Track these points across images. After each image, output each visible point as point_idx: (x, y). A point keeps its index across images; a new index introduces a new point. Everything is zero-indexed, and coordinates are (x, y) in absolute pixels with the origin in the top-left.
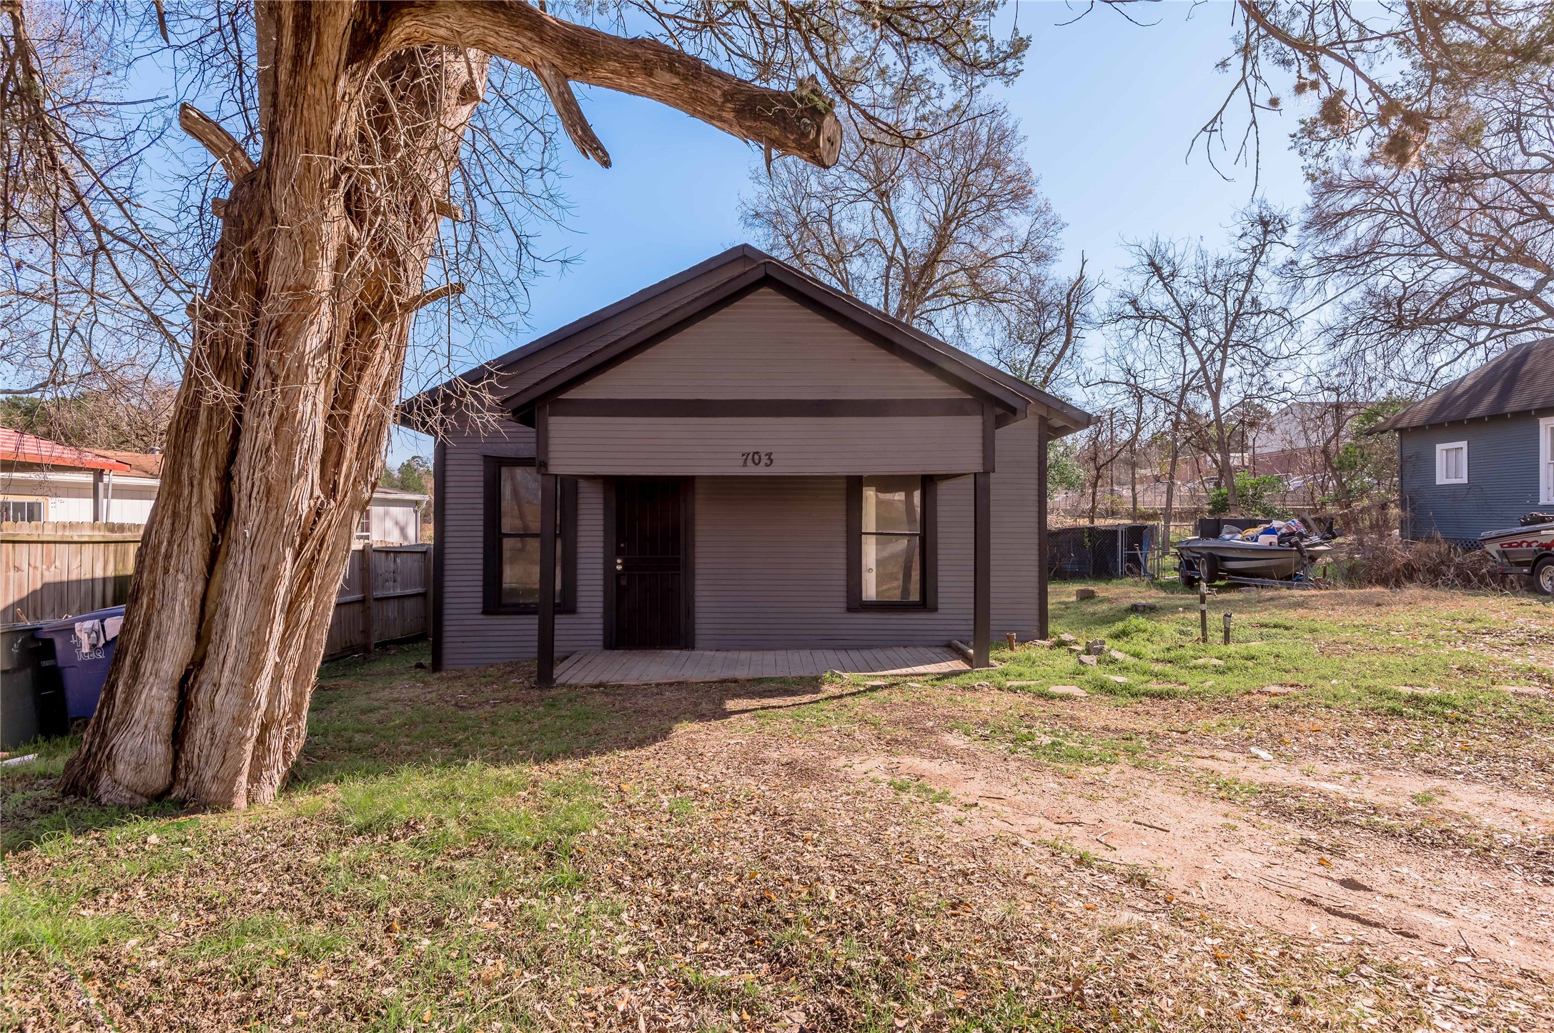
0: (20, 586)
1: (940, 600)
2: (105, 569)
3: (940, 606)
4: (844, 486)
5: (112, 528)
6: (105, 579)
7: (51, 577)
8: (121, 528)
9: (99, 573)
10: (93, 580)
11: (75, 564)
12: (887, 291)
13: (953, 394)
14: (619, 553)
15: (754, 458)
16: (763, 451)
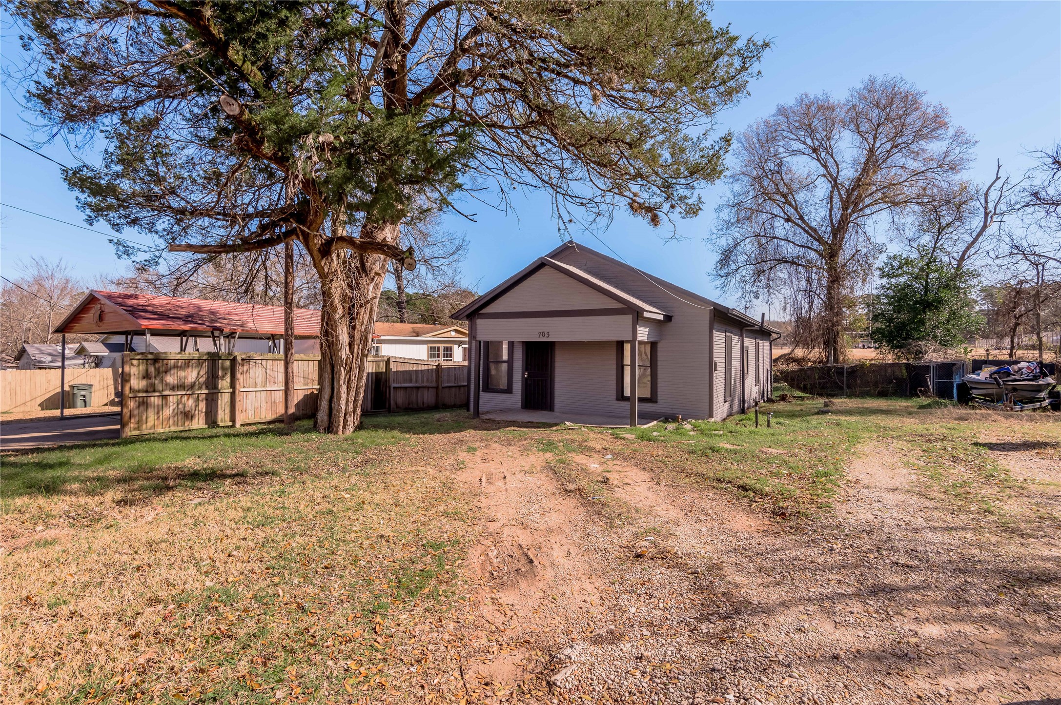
1: (657, 398)
3: (658, 401)
4: (616, 344)
9: (370, 371)
12: (831, 207)
13: (620, 306)
14: (526, 370)
15: (543, 334)
16: (546, 331)
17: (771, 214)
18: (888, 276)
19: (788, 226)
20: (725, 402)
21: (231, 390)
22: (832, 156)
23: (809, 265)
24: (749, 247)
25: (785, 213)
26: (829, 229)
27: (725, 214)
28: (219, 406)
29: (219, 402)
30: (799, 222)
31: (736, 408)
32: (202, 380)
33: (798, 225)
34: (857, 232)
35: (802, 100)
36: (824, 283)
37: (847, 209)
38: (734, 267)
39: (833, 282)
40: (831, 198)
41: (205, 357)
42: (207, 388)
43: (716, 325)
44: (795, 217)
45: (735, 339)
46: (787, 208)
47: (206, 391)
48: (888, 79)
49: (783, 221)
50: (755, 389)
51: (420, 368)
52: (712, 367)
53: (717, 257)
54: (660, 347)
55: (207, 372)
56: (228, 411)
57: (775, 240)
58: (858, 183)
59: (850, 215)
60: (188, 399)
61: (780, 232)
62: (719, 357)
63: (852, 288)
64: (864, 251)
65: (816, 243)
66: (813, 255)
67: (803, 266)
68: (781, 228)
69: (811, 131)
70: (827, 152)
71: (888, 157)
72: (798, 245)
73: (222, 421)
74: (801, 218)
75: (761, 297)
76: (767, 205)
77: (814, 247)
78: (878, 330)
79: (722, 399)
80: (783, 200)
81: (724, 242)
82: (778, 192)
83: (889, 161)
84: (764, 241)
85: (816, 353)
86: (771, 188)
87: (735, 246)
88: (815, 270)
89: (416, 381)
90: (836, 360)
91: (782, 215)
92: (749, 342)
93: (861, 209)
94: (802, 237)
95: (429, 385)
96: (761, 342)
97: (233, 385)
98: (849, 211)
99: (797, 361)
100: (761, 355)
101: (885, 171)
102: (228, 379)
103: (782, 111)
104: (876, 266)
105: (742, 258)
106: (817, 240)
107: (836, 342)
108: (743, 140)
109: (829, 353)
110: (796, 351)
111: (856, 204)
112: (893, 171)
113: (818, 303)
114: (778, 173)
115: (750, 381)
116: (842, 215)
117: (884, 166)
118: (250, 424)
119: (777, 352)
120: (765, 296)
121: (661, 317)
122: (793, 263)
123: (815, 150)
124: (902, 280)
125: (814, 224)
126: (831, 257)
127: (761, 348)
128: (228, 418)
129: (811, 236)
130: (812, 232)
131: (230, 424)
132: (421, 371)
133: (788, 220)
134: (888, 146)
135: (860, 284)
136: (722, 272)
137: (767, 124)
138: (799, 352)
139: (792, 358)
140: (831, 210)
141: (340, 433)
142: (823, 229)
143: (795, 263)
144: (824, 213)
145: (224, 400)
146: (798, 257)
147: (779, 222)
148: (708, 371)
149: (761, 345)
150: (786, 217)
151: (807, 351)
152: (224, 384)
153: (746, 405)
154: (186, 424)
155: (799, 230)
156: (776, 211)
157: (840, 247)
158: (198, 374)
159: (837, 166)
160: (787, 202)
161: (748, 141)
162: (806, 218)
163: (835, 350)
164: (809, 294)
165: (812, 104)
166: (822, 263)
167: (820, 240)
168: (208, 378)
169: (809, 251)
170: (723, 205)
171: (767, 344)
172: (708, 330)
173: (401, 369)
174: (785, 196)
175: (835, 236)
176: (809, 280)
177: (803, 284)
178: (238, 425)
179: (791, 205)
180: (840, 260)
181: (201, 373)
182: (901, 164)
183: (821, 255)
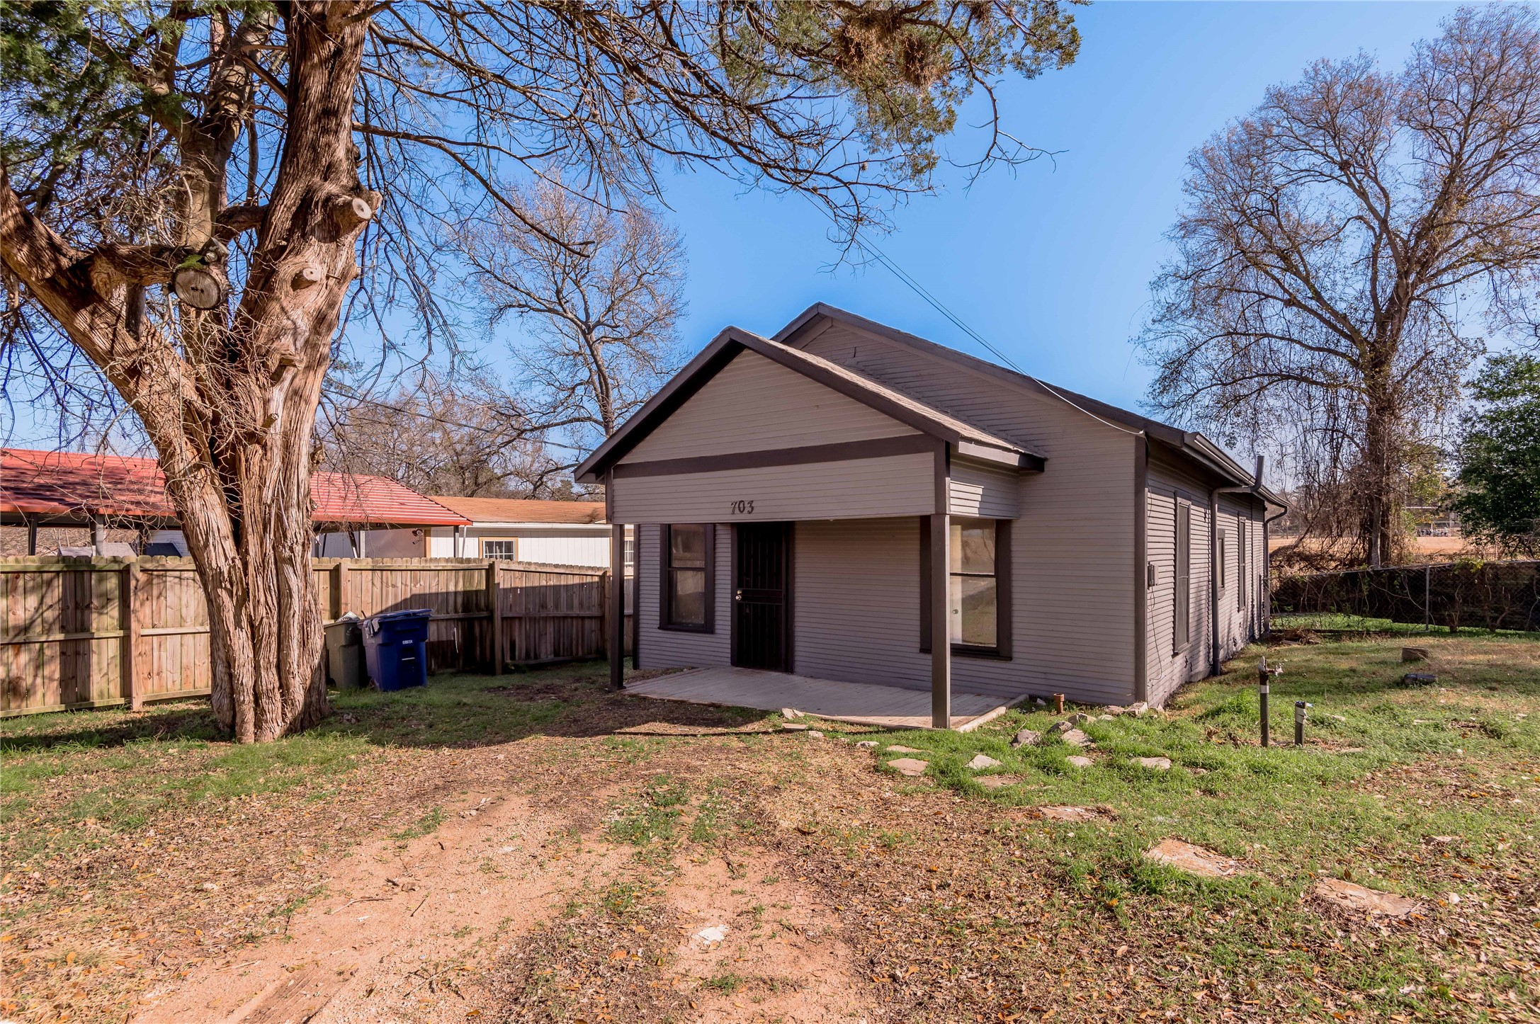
0: (396, 596)
1: (1015, 649)
2: (456, 585)
3: (1015, 655)
4: (918, 525)
5: (461, 561)
6: (456, 593)
7: (416, 591)
8: (468, 560)
9: (452, 588)
10: (447, 593)
11: (434, 583)
12: (1375, 273)
13: (904, 431)
14: (740, 585)
15: (740, 506)
16: (747, 499)
17: (1259, 293)
18: (1492, 396)
19: (1290, 313)
20: (1175, 655)
21: (121, 633)
22: (1375, 180)
23: (1332, 384)
24: (1215, 355)
25: (1286, 291)
26: (1369, 316)
27: (1169, 293)
28: (94, 667)
29: (94, 658)
30: (1313, 304)
31: (1202, 666)
32: (50, 615)
33: (1311, 311)
34: (1426, 318)
35: (1316, 72)
36: (1362, 413)
37: (1407, 274)
38: (1187, 389)
39: (1381, 410)
40: (1375, 256)
41: (55, 568)
42: (63, 629)
43: (1151, 478)
44: (1304, 294)
45: (1198, 515)
46: (1289, 279)
47: (61, 637)
48: (1498, 11)
49: (1280, 305)
50: (1238, 618)
51: (563, 581)
52: (1142, 576)
53: (1155, 373)
54: (1018, 534)
55: (63, 599)
56: (115, 674)
57: (1266, 340)
58: (1427, 227)
59: (1414, 286)
60: (17, 654)
61: (1276, 326)
62: (1159, 552)
63: (1416, 424)
64: (1440, 352)
65: (1343, 342)
66: (1338, 365)
67: (1322, 384)
68: (1276, 317)
69: (1335, 132)
70: (1367, 174)
71: (1485, 177)
72: (1311, 348)
73: (101, 695)
74: (1317, 296)
75: (1238, 445)
76: (1251, 279)
77: (1342, 349)
78: (1471, 500)
79: (1167, 649)
80: (1281, 264)
81: (1172, 346)
82: (1270, 248)
83: (1488, 183)
84: (1243, 342)
85: (1345, 545)
86: (1258, 242)
87: (1191, 353)
88: (1343, 391)
89: (557, 607)
90: (1385, 555)
91: (1279, 293)
92: (1227, 522)
93: (1434, 276)
94: (1319, 333)
95: (583, 613)
96: (1248, 523)
97: (124, 623)
98: (1412, 277)
99: (1309, 559)
100: (1248, 548)
101: (1479, 203)
102: (114, 611)
103: (1278, 99)
104: (1463, 380)
105: (1203, 375)
106: (1346, 336)
107: (1385, 523)
108: (1203, 162)
109: (1372, 545)
110: (1307, 541)
111: (1425, 265)
112: (1498, 200)
113: (1349, 452)
114: (1272, 213)
115: (1228, 602)
116: (1397, 287)
117: (1478, 192)
118: (169, 701)
119: (1276, 543)
120: (1247, 444)
121: (1013, 460)
122: (1300, 379)
123: (1344, 166)
124: (1519, 401)
125: (1341, 307)
126: (1375, 366)
127: (1248, 535)
128: (115, 689)
129: (1334, 328)
130: (1338, 322)
131: (122, 701)
132: (567, 586)
133: (1291, 302)
134: (1488, 152)
135: (1432, 414)
136: (1165, 400)
137: (1247, 126)
138: (1313, 544)
139: (1299, 554)
140: (1374, 280)
141: (249, 738)
142: (1359, 315)
143: (1306, 379)
144: (1359, 286)
145: (104, 655)
146: (1311, 368)
147: (1272, 309)
148: (1131, 588)
149: (1248, 528)
150: (1287, 297)
151: (1327, 541)
152: (105, 622)
153: (1222, 654)
154: (13, 705)
155: (1312, 320)
156: (1268, 286)
157: (1394, 348)
158: (41, 603)
159: (1386, 196)
160: (1290, 268)
161: (1210, 160)
162: (1326, 296)
163: (1384, 537)
164: (1334, 435)
165: (1336, 79)
166: (1357, 378)
167: (1353, 337)
168: (64, 610)
169: (1333, 357)
170: (1167, 276)
171: (1258, 526)
172: (1132, 490)
173: (521, 582)
174: (1284, 256)
175: (1382, 326)
176: (1332, 409)
177: (1321, 418)
178: (137, 705)
179: (1297, 273)
180: (1394, 371)
181: (48, 601)
182: (1512, 188)
183: (1354, 364)
